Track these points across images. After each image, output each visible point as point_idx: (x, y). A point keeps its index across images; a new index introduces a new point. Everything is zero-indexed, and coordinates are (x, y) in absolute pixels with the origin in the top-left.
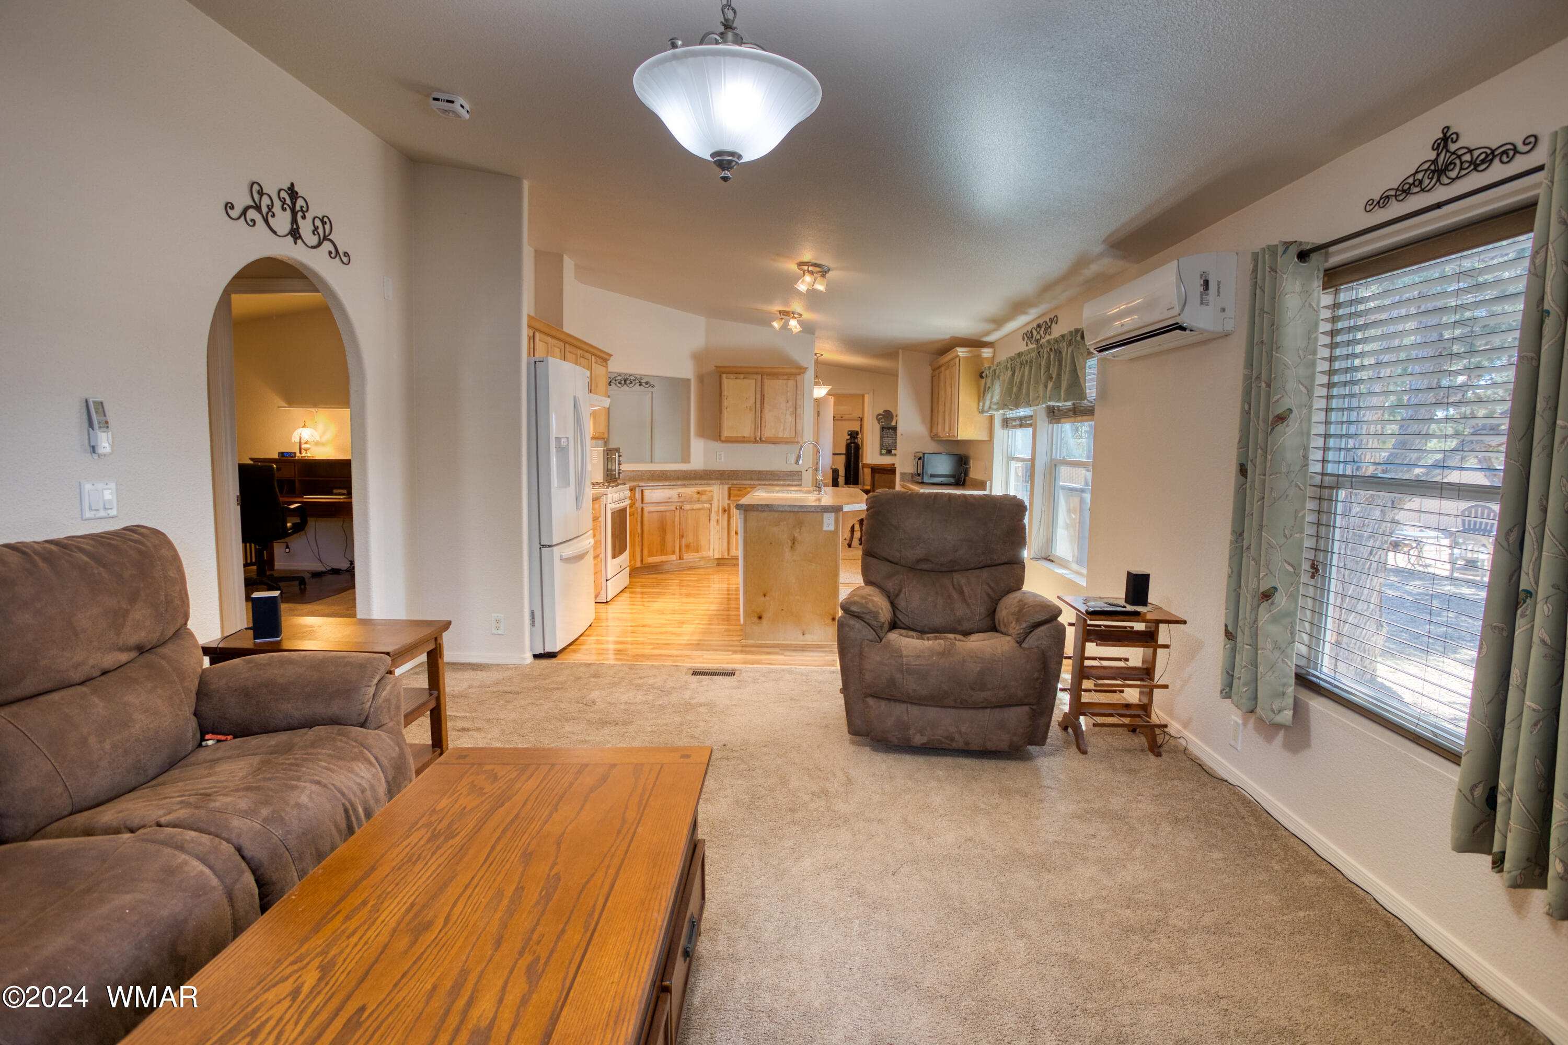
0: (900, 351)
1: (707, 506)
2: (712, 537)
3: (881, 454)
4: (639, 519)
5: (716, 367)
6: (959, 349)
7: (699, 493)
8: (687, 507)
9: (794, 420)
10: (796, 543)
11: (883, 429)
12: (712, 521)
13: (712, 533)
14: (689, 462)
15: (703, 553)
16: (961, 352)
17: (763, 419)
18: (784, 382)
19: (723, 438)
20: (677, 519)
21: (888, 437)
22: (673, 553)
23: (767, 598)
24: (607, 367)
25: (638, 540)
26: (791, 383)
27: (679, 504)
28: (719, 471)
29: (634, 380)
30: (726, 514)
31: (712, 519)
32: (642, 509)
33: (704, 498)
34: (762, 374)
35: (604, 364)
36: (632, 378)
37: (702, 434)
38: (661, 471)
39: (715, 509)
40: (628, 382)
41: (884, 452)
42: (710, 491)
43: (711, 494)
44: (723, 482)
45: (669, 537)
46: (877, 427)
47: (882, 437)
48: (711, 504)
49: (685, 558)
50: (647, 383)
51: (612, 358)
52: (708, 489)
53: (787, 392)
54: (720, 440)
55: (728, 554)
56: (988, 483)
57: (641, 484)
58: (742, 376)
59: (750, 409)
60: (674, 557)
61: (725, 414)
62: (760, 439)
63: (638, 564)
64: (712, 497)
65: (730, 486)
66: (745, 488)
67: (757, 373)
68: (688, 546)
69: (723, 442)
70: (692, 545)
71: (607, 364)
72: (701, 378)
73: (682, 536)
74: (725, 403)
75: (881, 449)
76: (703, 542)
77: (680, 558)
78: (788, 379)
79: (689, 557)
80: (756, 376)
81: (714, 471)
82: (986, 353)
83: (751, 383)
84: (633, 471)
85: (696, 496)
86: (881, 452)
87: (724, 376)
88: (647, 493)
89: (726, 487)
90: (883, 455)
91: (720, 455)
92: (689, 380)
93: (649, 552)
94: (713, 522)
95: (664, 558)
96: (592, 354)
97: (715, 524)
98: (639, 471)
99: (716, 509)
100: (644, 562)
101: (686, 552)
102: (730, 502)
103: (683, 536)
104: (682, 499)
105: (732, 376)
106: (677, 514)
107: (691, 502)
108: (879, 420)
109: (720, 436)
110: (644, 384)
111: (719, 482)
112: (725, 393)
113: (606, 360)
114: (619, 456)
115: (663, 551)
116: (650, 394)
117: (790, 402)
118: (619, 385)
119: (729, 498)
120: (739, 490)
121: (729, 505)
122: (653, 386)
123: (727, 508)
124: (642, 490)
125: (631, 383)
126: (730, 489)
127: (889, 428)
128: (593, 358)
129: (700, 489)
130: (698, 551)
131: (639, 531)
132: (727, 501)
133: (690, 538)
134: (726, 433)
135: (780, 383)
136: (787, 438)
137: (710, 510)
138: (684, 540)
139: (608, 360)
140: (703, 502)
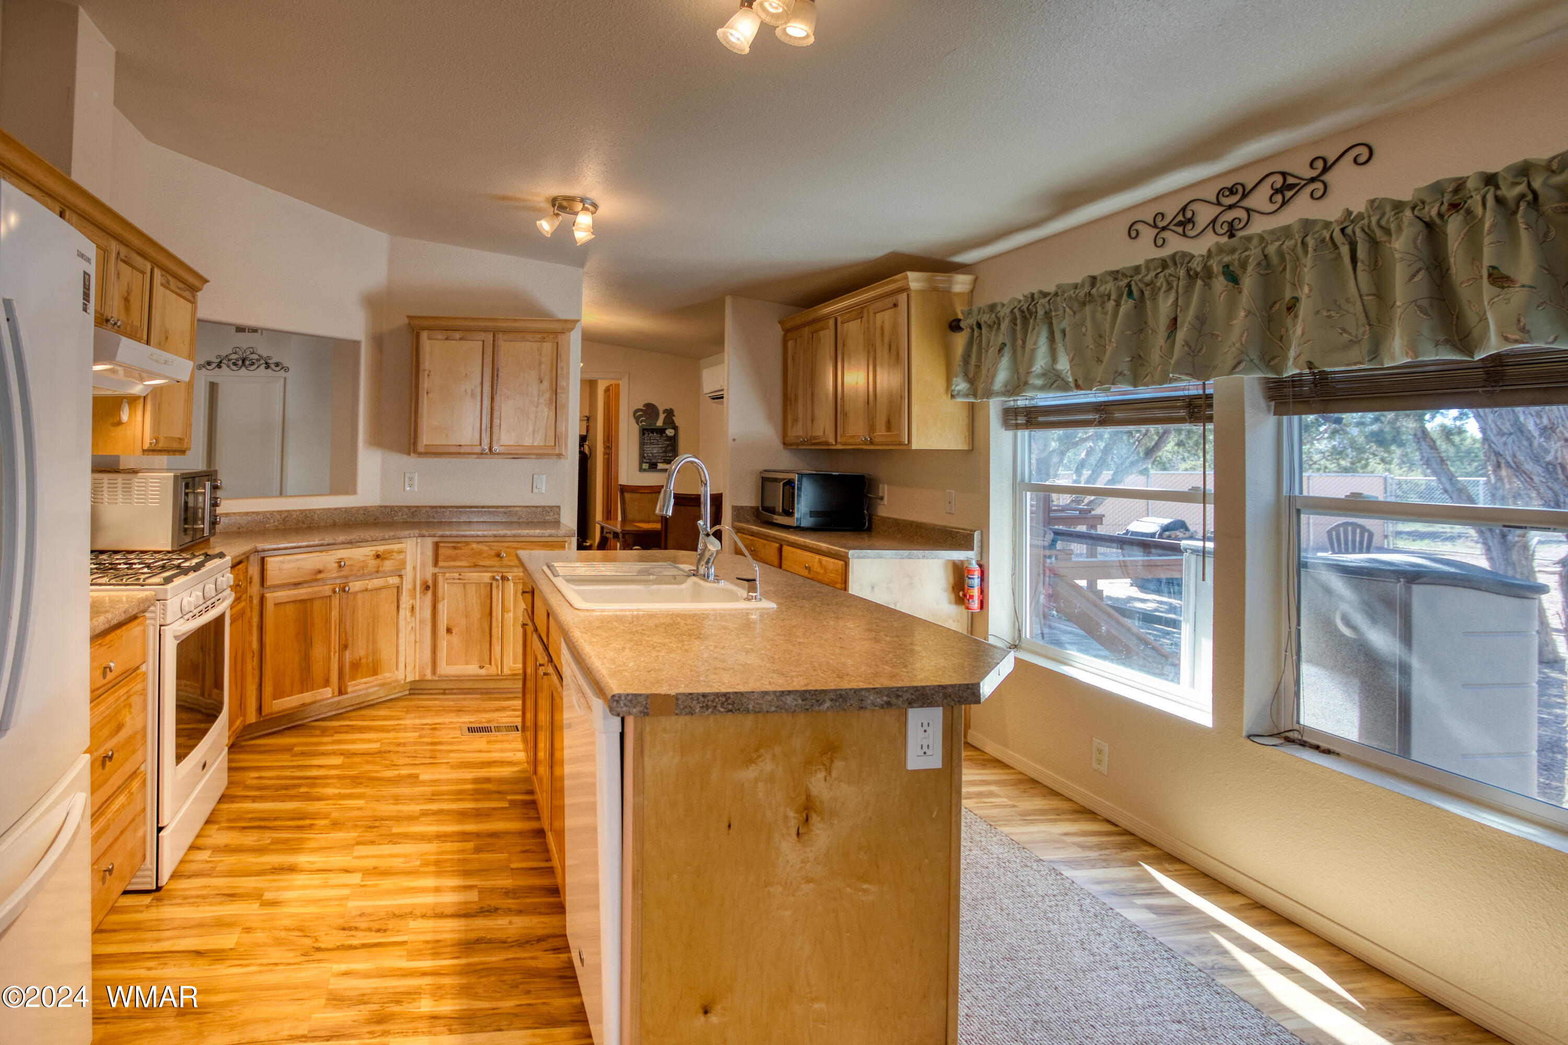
0: (729, 301)
1: (393, 580)
2: (402, 641)
3: (641, 470)
4: (255, 620)
5: (409, 317)
6: (911, 275)
7: (378, 556)
8: (355, 586)
9: (552, 414)
10: (815, 819)
11: (643, 431)
12: (402, 612)
13: (402, 635)
14: (354, 492)
15: (386, 676)
16: (915, 280)
17: (496, 414)
18: (536, 345)
19: (421, 449)
20: (335, 614)
21: (651, 443)
22: (327, 683)
23: (714, 1019)
24: (193, 302)
25: (251, 664)
26: (548, 347)
27: (338, 581)
28: (409, 507)
29: (258, 360)
30: (430, 593)
31: (402, 606)
32: (262, 599)
33: (388, 565)
34: (495, 332)
35: (187, 294)
36: (255, 357)
37: (378, 440)
38: (302, 511)
39: (407, 586)
40: (247, 363)
41: (645, 466)
42: (400, 552)
43: (402, 556)
44: (424, 532)
45: (318, 652)
46: (635, 429)
47: (642, 444)
48: (400, 576)
49: (350, 689)
50: (277, 365)
51: (206, 286)
52: (396, 547)
53: (540, 363)
54: (415, 451)
55: (434, 672)
56: (977, 535)
57: (261, 546)
58: (458, 335)
59: (473, 395)
60: (327, 693)
61: (425, 402)
62: (490, 449)
63: (252, 718)
64: (403, 562)
65: (436, 539)
66: (467, 543)
67: (485, 330)
68: (356, 666)
69: (420, 454)
70: (364, 661)
71: (194, 297)
72: (378, 341)
73: (344, 647)
74: (426, 384)
75: (641, 463)
76: (386, 652)
77: (341, 692)
78: (543, 340)
79: (360, 687)
80: (483, 336)
81: (400, 508)
82: (961, 283)
83: (474, 347)
84: (247, 514)
85: (373, 563)
86: (641, 465)
87: (424, 335)
88: (273, 563)
89: (429, 542)
90: (645, 470)
91: (411, 479)
92: (357, 343)
93: (276, 687)
94: (404, 612)
95: (307, 697)
96: (155, 264)
97: (408, 614)
98: (258, 513)
99: (410, 586)
100: (265, 711)
101: (353, 678)
102: (436, 570)
103: (346, 647)
104: (345, 572)
105: (440, 335)
106: (335, 602)
107: (362, 577)
108: (637, 419)
109: (415, 444)
110: (273, 366)
111: (416, 532)
112: (427, 364)
113: (194, 290)
114: (215, 488)
115: (306, 681)
116: (282, 381)
117: (546, 384)
118: (234, 368)
119: (436, 563)
120: (455, 548)
121: (435, 576)
122: (286, 369)
123: (430, 583)
124: (263, 559)
125: (253, 364)
126: (436, 546)
127: (652, 431)
128: (157, 272)
129: (381, 548)
130: (375, 673)
131: (255, 645)
132: (430, 570)
133: (360, 650)
134: (426, 439)
135: (526, 347)
136: (539, 447)
137: (399, 589)
138: (347, 653)
139: (200, 290)
140: (386, 575)
